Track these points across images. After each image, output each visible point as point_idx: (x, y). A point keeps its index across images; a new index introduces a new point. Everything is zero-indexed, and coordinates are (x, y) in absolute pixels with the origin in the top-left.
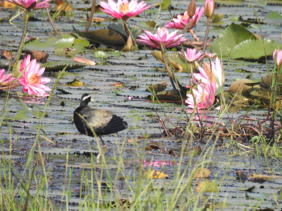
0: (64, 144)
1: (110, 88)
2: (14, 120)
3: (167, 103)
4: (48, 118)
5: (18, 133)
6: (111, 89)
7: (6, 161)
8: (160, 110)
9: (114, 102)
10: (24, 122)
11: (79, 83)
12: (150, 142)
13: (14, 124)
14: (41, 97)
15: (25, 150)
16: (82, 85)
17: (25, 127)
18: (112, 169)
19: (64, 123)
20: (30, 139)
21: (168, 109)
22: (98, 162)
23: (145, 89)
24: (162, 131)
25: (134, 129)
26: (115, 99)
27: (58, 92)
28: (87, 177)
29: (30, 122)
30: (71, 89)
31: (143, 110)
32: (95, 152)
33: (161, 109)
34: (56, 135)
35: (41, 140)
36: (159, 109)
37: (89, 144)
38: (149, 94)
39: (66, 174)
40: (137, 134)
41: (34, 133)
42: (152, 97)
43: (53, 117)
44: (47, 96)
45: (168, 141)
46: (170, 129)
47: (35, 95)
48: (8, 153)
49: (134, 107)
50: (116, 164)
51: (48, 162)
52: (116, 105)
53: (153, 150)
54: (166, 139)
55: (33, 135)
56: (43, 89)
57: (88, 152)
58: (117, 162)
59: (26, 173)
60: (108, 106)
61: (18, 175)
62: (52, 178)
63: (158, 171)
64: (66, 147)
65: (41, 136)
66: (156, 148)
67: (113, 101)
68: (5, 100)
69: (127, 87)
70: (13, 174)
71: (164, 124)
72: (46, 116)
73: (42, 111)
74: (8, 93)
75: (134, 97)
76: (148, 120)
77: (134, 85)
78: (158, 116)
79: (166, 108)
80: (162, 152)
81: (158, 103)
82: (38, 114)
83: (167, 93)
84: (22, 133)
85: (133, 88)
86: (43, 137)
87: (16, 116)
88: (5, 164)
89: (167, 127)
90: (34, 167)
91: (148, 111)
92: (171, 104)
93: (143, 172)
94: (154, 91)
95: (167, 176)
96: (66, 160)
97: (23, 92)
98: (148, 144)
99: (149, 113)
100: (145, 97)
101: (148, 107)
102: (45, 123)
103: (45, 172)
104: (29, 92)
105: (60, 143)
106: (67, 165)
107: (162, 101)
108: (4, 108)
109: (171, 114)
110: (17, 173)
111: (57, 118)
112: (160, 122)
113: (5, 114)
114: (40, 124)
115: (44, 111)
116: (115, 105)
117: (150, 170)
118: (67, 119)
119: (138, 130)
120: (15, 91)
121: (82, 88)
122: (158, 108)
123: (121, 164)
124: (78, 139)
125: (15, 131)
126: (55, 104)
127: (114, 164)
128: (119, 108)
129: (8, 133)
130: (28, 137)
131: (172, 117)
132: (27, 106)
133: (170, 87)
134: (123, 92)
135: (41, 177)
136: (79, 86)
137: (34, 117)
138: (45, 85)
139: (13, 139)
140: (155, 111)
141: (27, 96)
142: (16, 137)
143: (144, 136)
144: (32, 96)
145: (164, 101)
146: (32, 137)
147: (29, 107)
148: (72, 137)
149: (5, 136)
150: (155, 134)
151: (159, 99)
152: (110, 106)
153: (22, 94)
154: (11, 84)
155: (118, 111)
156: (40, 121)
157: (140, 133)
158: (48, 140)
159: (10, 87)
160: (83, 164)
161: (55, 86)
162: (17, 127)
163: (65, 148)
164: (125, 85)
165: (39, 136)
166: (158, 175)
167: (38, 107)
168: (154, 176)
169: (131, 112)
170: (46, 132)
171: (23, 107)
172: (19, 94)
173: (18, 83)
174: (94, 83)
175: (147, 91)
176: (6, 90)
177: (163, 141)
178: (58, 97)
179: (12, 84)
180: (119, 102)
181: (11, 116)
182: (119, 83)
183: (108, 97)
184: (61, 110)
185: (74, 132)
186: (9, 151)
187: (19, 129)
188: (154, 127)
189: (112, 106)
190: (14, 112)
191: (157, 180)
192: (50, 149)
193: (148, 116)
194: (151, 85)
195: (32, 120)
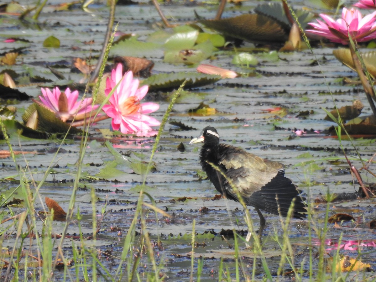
0: (187, 217)
1: (262, 116)
2: (97, 179)
3: (364, 138)
4: (157, 173)
5: (106, 201)
6: (264, 119)
7: (86, 251)
8: (352, 152)
9: (272, 141)
10: (116, 182)
11: (209, 110)
12: (336, 209)
13: (98, 185)
14: (144, 137)
15: (120, 230)
16: (214, 113)
17: (117, 191)
18: (272, 258)
19: (185, 182)
20: (127, 211)
21: (367, 150)
22: (248, 246)
23: (325, 116)
24: (357, 188)
25: (308, 186)
26: (272, 136)
27: (173, 127)
28: (229, 273)
29: (126, 182)
30: (195, 120)
31: (321, 153)
32: (241, 228)
33: (354, 150)
34: (173, 201)
35: (146, 211)
36: (350, 150)
37: (230, 215)
38: (331, 124)
39: (192, 270)
40: (314, 195)
41: (134, 200)
42: (337, 129)
43: (166, 170)
44: (153, 134)
45: (368, 205)
46: (370, 185)
47: (133, 133)
48: (90, 237)
49: (306, 149)
50: (278, 248)
51: (160, 249)
52: (275, 146)
53: (342, 221)
54: (363, 201)
55: (132, 203)
56: (146, 122)
57: (229, 230)
58: (281, 246)
59: (122, 271)
60: (261, 148)
61: (108, 274)
62: (168, 277)
63: (353, 258)
64: (191, 222)
65: (146, 204)
66: (347, 218)
67: (270, 139)
68: (80, 144)
69: (292, 113)
70: (99, 274)
71: (360, 175)
72: (154, 170)
73: (147, 161)
74: (85, 133)
75: (305, 130)
76: (331, 171)
77: (305, 110)
78: (349, 163)
79: (362, 148)
80: (357, 224)
81: (348, 139)
82: (139, 167)
83: (363, 121)
84: (113, 202)
85: (304, 115)
86: (149, 206)
87: (102, 171)
88: (84, 256)
89: (365, 181)
90: (136, 259)
91: (330, 153)
92: (369, 140)
93: (326, 261)
94: (340, 119)
95: (369, 266)
96: (191, 245)
97: (111, 130)
98: (333, 212)
99: (333, 158)
100: (326, 130)
101: (330, 147)
102: (152, 183)
103: (155, 267)
104: (123, 129)
105: (179, 216)
106: (193, 254)
107: (355, 136)
108: (80, 158)
109: (372, 157)
110: (106, 272)
111: (173, 172)
112: (352, 173)
113: (81, 170)
114: (144, 184)
115: (150, 161)
116: (273, 147)
117: (337, 256)
118: (191, 174)
119: (315, 187)
120: (98, 129)
121: (215, 118)
122: (348, 148)
123: (287, 249)
124: (210, 208)
125: (100, 198)
126: (168, 148)
127: (276, 248)
128: (281, 151)
129: (89, 201)
130: (124, 208)
131: (372, 163)
132: (120, 154)
133: (368, 111)
134: (285, 122)
135: (149, 276)
136: (209, 115)
137: (132, 172)
138: (150, 115)
139: (97, 212)
140: (343, 154)
141: (119, 136)
142: (103, 209)
143: (326, 199)
144: (127, 137)
145: (358, 136)
146: (130, 206)
147: (123, 154)
148: (200, 205)
149: (83, 208)
150: (344, 193)
151: (350, 133)
152: (264, 148)
153: (111, 133)
154: (91, 116)
155: (278, 157)
156: (142, 179)
157: (318, 193)
158: (159, 211)
159: (89, 121)
160: (220, 251)
161: (167, 117)
162: (103, 191)
163: (189, 224)
164: (290, 110)
165: (143, 205)
166: (353, 266)
167: (138, 154)
168: (345, 266)
169: (301, 157)
170: (154, 198)
171: (113, 155)
172: (106, 134)
173: (103, 113)
174: (234, 109)
175: (328, 119)
176: (83, 128)
177: (358, 206)
178: (172, 135)
179: (93, 117)
180: (279, 140)
181: (92, 171)
182: (279, 107)
183: (261, 132)
184: (178, 157)
185: (203, 196)
186: (92, 234)
187: (107, 194)
188: (343, 182)
189: (267, 149)
190: (98, 165)
191: (350, 274)
192: (163, 227)
193: (332, 163)
194: (335, 108)
195: (129, 178)
